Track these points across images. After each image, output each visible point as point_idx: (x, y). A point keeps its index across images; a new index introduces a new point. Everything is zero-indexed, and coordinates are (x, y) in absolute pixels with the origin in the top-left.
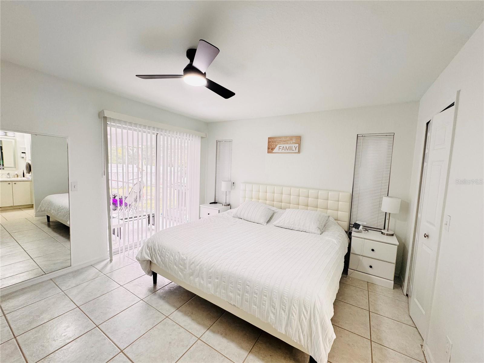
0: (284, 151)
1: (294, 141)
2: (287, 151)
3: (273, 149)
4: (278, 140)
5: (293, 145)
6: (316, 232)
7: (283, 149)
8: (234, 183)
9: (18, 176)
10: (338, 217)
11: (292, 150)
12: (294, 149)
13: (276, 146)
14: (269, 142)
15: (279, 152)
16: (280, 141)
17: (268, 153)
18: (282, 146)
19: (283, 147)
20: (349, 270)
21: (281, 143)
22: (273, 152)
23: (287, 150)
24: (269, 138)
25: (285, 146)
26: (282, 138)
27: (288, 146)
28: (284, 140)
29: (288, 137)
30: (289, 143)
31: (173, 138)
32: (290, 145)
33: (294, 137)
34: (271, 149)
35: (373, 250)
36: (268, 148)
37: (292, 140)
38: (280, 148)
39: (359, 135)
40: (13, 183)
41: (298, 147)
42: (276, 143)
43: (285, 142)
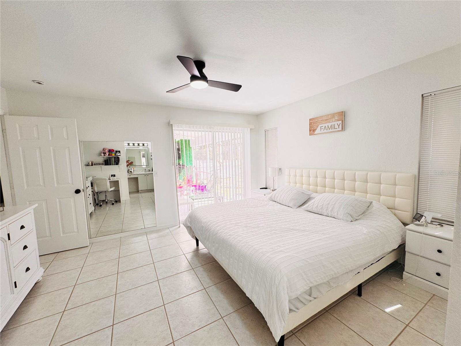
0: (327, 131)
1: (336, 118)
2: (329, 131)
3: (314, 131)
4: (319, 120)
5: (336, 123)
6: (344, 218)
7: (325, 128)
8: (280, 169)
9: (150, 171)
10: (396, 205)
11: (335, 129)
12: (337, 126)
13: (317, 127)
14: (310, 124)
15: (321, 132)
16: (322, 120)
17: (310, 135)
18: (324, 125)
19: (325, 127)
20: (404, 273)
21: (323, 123)
22: (315, 133)
23: (330, 129)
24: (310, 120)
25: (326, 125)
26: (324, 117)
27: (330, 125)
28: (326, 119)
29: (330, 114)
30: (331, 121)
31: (236, 134)
32: (332, 124)
33: (336, 113)
34: (312, 131)
35: (440, 251)
36: (310, 130)
37: (334, 117)
38: (322, 128)
39: (424, 95)
40: (147, 175)
41: (341, 124)
42: (318, 124)
43: (326, 121)
